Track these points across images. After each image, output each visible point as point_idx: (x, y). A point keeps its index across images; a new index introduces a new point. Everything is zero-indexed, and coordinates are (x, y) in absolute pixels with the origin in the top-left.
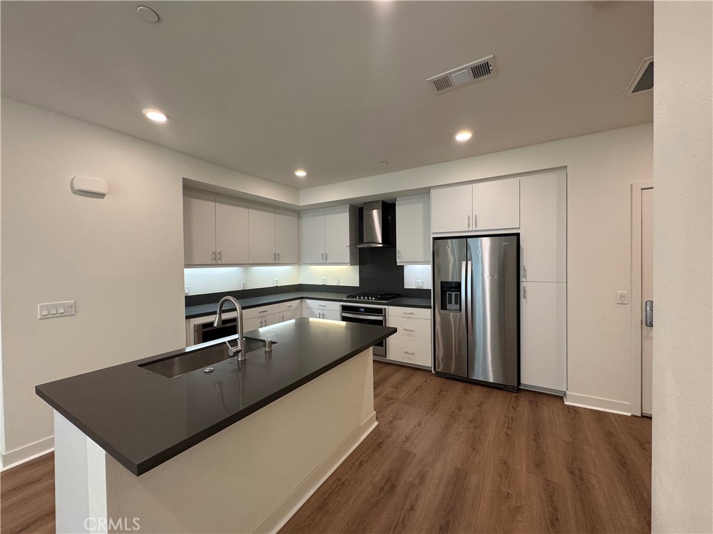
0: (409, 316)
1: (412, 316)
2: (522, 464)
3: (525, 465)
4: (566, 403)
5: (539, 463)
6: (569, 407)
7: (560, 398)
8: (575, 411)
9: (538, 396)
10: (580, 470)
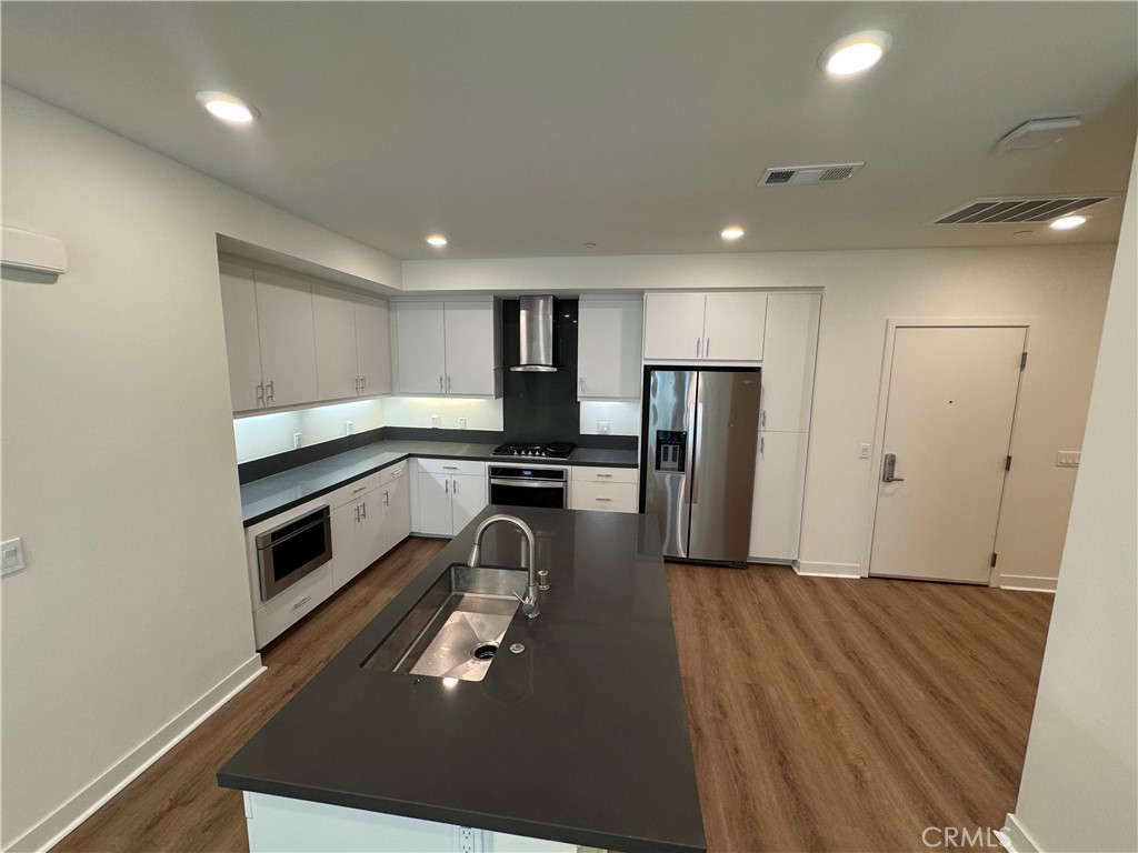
0: (604, 479)
1: (609, 479)
2: (804, 660)
3: (807, 662)
4: (800, 574)
5: (818, 656)
6: (804, 578)
7: (788, 568)
8: (812, 582)
9: (766, 567)
10: (855, 653)
